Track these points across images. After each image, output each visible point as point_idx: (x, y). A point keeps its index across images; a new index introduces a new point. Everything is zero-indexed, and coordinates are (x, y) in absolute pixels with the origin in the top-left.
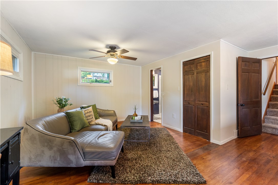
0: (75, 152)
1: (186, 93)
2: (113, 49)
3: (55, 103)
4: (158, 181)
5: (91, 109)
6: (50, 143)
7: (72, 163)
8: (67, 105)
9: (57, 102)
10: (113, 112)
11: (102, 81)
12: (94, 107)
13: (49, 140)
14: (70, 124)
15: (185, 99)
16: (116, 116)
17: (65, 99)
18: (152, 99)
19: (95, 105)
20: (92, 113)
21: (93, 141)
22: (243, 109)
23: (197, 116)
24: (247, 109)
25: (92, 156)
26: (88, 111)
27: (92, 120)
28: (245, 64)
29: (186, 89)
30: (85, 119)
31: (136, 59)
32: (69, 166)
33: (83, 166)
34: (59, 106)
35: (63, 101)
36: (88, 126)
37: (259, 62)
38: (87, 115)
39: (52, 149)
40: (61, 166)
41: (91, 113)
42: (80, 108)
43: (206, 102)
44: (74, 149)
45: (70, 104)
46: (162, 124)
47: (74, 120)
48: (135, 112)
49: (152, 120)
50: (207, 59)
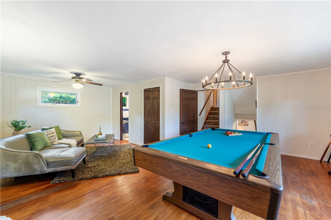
0: (39, 162)
1: (146, 114)
2: (78, 76)
3: (10, 126)
4: (108, 175)
5: (53, 130)
6: (15, 158)
7: (37, 171)
8: (25, 127)
9: (12, 124)
10: (79, 132)
11: (70, 98)
12: (57, 128)
13: (14, 155)
14: (31, 144)
15: (146, 120)
16: (82, 136)
17: (22, 121)
18: (122, 119)
19: (58, 126)
20: (55, 134)
21: (56, 154)
22: (183, 126)
23: (153, 132)
24: (187, 126)
25: (55, 164)
26: (51, 132)
27: (54, 140)
28: (185, 94)
29: (146, 112)
30: (47, 139)
31: (102, 85)
32: (34, 174)
33: (47, 172)
34: (15, 129)
35: (21, 124)
36: (50, 146)
37: (195, 93)
38: (49, 136)
39: (18, 162)
40: (26, 175)
41: (53, 134)
42: (41, 130)
43: (158, 121)
44: (39, 160)
45: (29, 126)
46: (129, 141)
47: (35, 141)
48: (100, 131)
49: (121, 139)
50: (158, 89)
